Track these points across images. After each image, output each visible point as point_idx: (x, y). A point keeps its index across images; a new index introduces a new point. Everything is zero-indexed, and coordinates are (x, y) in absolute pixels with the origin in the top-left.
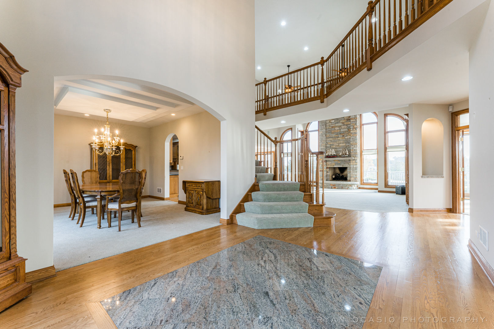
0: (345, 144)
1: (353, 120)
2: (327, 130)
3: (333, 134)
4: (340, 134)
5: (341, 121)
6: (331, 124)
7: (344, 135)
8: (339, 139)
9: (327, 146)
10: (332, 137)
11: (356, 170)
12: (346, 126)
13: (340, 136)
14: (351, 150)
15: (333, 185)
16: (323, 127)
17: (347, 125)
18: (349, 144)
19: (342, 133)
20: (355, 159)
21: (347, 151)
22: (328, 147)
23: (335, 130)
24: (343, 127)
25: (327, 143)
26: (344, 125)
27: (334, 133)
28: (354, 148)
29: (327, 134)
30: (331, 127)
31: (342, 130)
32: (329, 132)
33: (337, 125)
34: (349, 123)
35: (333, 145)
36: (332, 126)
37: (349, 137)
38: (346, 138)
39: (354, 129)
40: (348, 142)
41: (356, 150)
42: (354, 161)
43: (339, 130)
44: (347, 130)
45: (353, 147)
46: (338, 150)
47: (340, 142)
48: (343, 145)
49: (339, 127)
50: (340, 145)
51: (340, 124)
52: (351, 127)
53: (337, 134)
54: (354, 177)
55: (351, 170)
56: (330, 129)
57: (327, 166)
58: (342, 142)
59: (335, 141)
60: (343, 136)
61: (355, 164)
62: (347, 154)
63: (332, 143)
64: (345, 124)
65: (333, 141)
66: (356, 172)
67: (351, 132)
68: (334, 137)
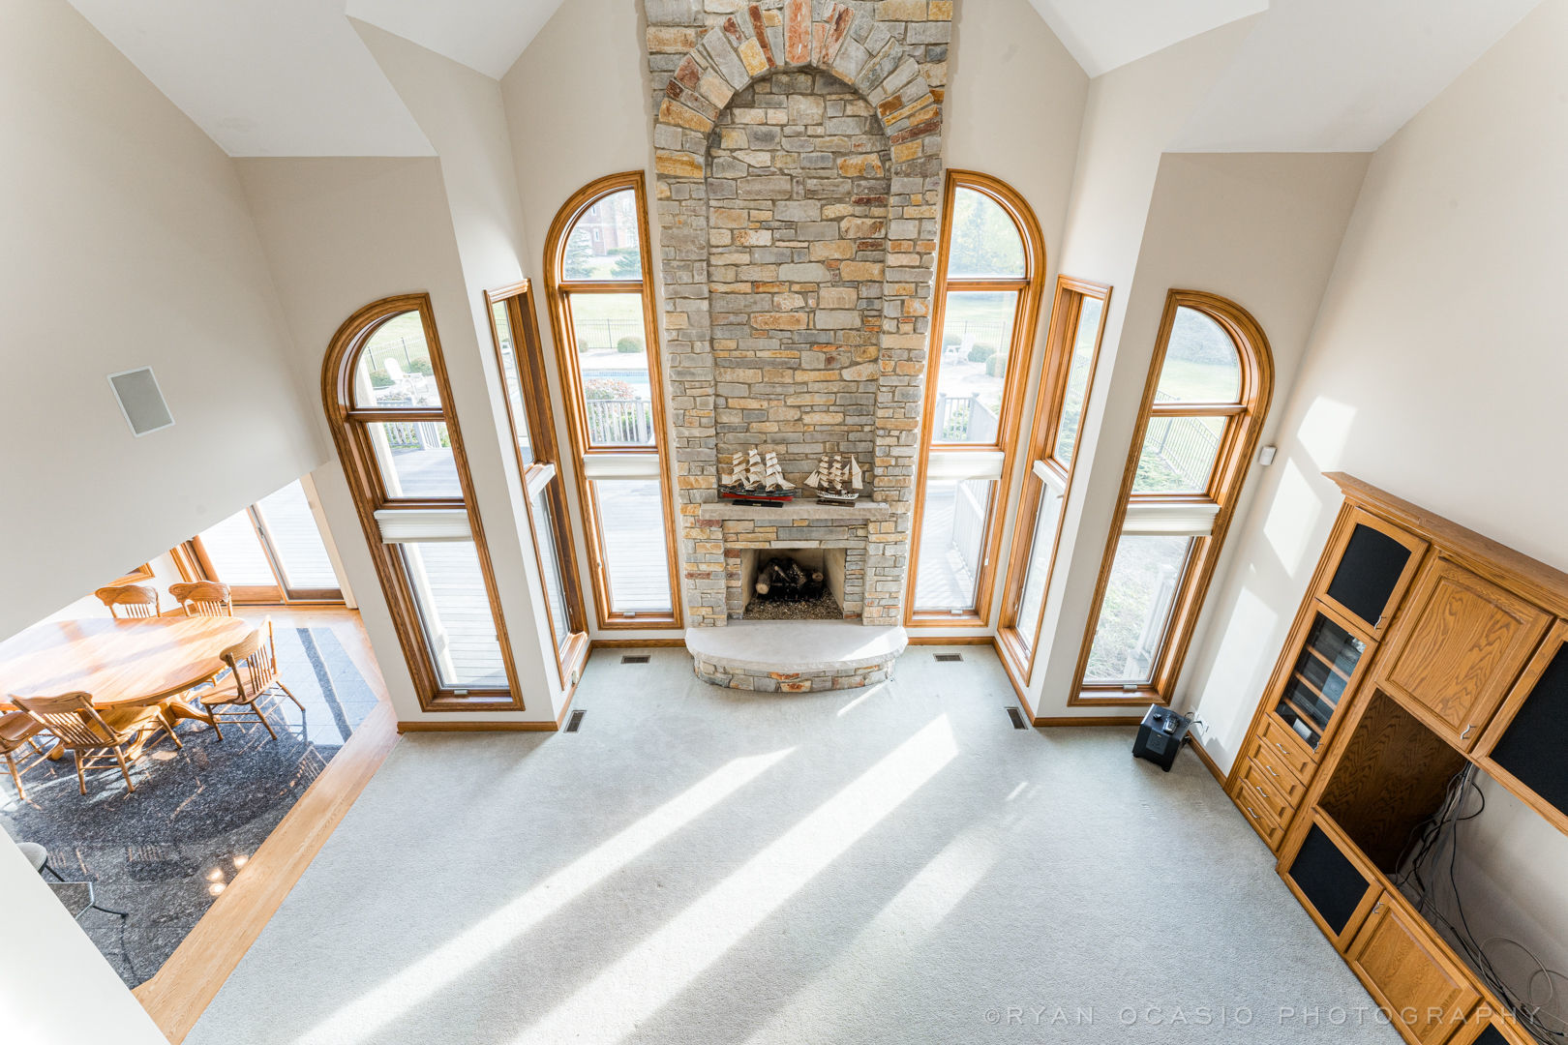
0: (839, 418)
1: (904, 260)
2: (720, 305)
3: (762, 343)
4: (812, 344)
5: (820, 251)
6: (745, 258)
7: (831, 349)
8: (800, 376)
9: (725, 419)
10: (757, 365)
11: (896, 572)
12: (848, 295)
13: (806, 355)
14: (878, 462)
15: (788, 677)
16: (685, 277)
17: (856, 284)
18: (864, 420)
19: (823, 338)
20: (893, 515)
21: (856, 469)
22: (732, 429)
23: (778, 309)
24: (830, 295)
25: (721, 401)
26: (837, 282)
27: (766, 334)
28: (895, 452)
29: (718, 334)
30: (747, 288)
31: (823, 320)
32: (732, 318)
33: (786, 272)
34: (876, 269)
35: (763, 416)
36: (756, 274)
37: (866, 371)
38: (847, 374)
39: (907, 328)
40: (859, 404)
41: (906, 461)
42: (889, 526)
43: (803, 316)
44: (858, 323)
45: (888, 441)
46: (793, 449)
47: (806, 400)
48: (827, 419)
49: (804, 294)
50: (807, 419)
51: (815, 273)
52: (890, 310)
53: (791, 345)
54: (883, 603)
55: (870, 572)
56: (742, 301)
57: (729, 545)
58: (819, 399)
59: (779, 390)
60: (830, 360)
61: (892, 538)
62: (858, 484)
63: (754, 404)
64: (846, 277)
65: (757, 389)
66: (896, 579)
67: (886, 341)
68: (773, 363)
